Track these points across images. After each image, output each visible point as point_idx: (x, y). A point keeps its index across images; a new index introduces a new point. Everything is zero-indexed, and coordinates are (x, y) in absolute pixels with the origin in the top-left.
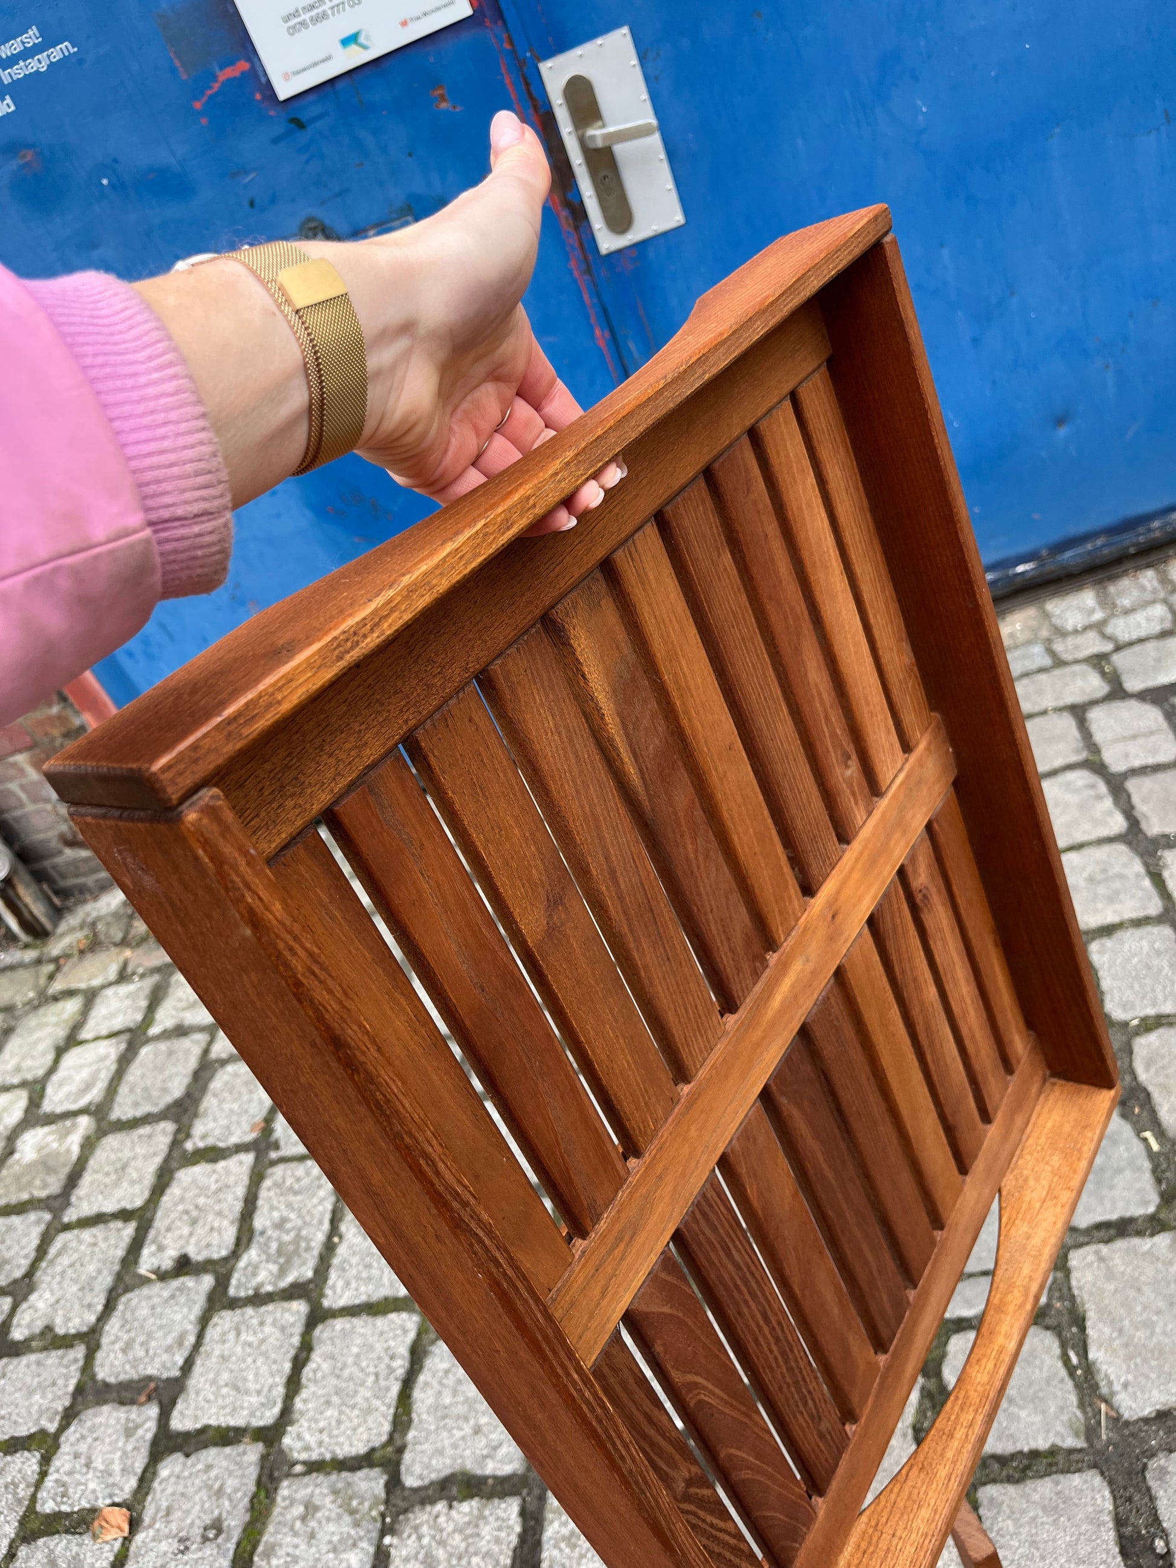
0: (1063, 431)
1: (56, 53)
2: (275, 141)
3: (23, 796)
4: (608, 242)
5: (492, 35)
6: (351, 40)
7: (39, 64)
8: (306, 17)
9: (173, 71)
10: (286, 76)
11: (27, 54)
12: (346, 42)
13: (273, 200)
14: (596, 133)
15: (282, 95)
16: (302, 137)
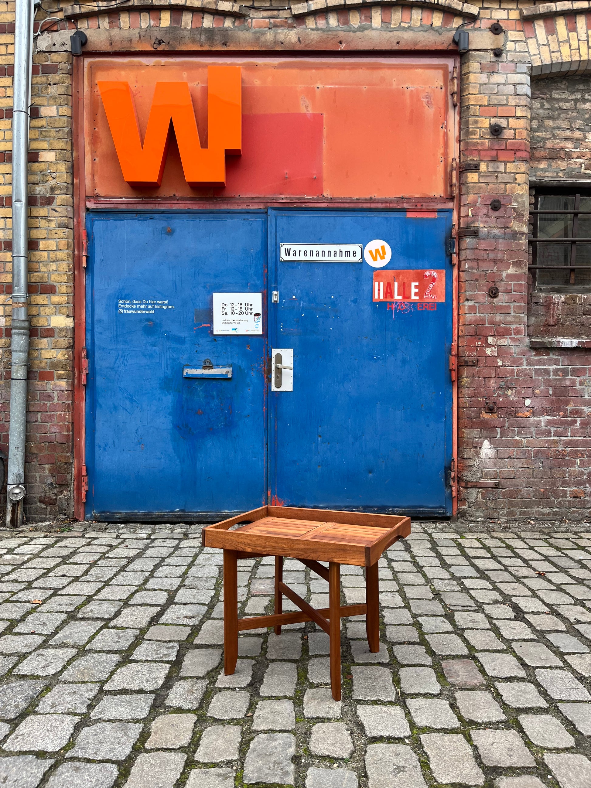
0: (370, 475)
1: (169, 307)
2: (208, 341)
3: (38, 479)
4: (274, 388)
5: (264, 340)
6: (235, 329)
7: (165, 307)
8: (227, 322)
9: (193, 320)
10: (217, 331)
11: (163, 304)
12: (233, 329)
13: (202, 352)
14: (280, 366)
15: (214, 334)
16: (214, 343)
